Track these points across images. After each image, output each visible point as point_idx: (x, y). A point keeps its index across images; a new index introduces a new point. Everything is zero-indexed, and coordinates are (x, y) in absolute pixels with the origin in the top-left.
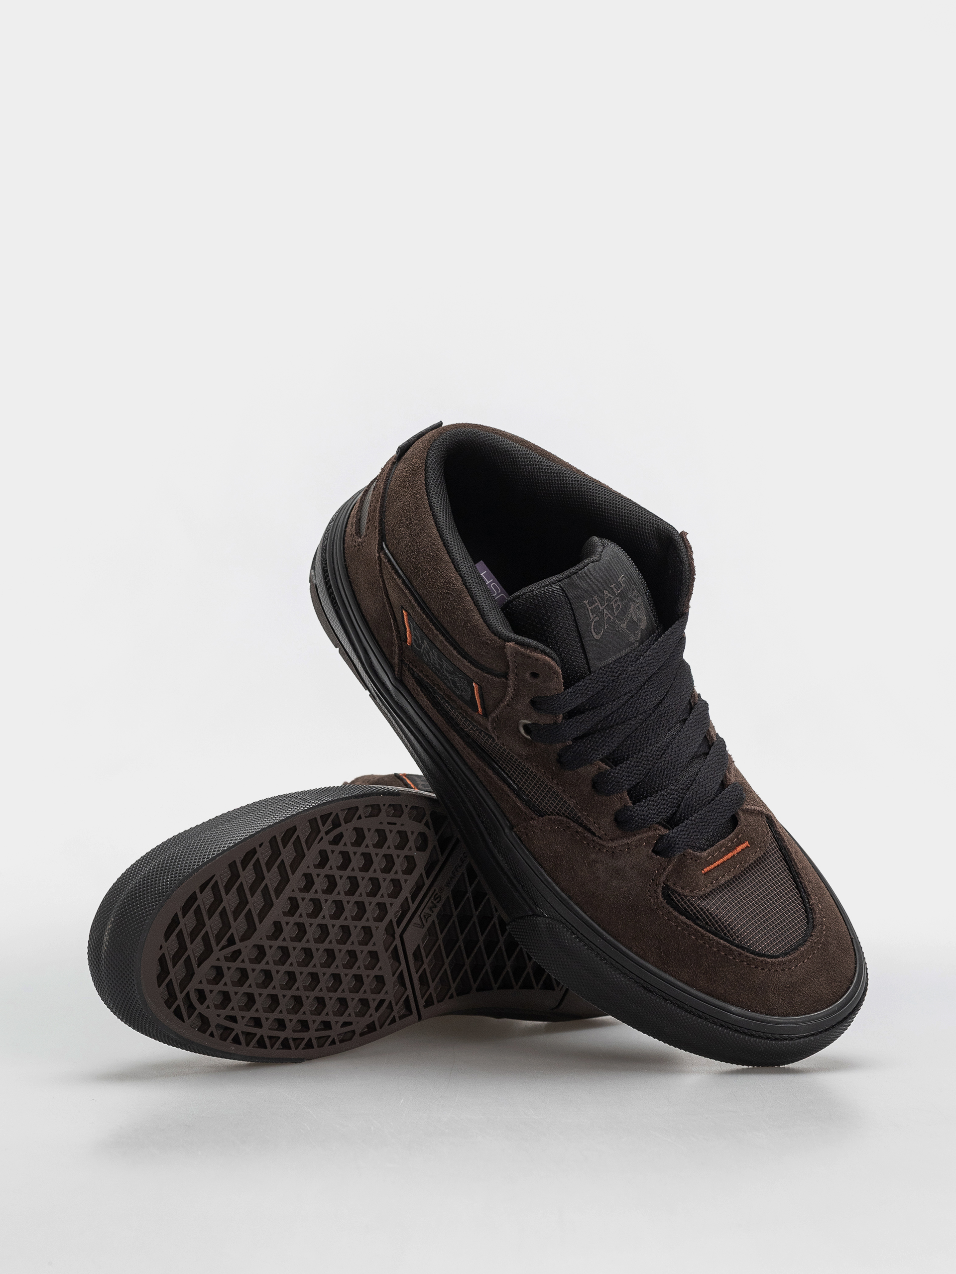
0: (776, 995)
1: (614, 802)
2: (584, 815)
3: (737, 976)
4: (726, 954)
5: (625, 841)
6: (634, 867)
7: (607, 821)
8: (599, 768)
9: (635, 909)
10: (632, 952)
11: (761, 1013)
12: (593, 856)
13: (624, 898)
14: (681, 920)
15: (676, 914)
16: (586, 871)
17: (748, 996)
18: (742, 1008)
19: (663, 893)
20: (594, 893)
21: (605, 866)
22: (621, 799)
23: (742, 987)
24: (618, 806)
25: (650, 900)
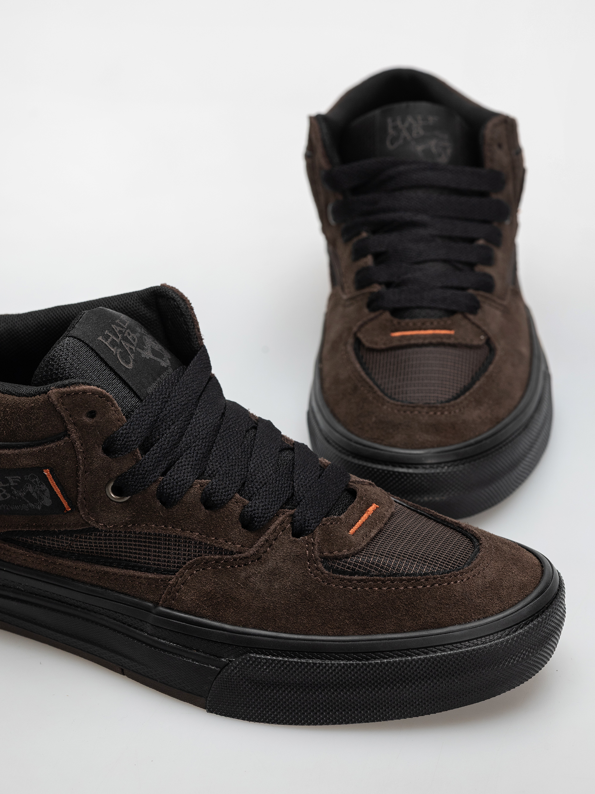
0: (483, 598)
1: (232, 509)
2: (212, 540)
3: (437, 599)
4: (414, 587)
5: (263, 539)
6: (285, 559)
7: (238, 531)
8: (200, 486)
9: (308, 596)
10: (329, 635)
11: (479, 619)
12: (243, 574)
13: (292, 593)
14: (356, 580)
15: (347, 577)
16: (245, 592)
17: (458, 611)
18: (460, 624)
19: (325, 568)
20: (263, 607)
21: (259, 575)
22: (237, 503)
23: (448, 606)
24: (238, 510)
25: (317, 580)
